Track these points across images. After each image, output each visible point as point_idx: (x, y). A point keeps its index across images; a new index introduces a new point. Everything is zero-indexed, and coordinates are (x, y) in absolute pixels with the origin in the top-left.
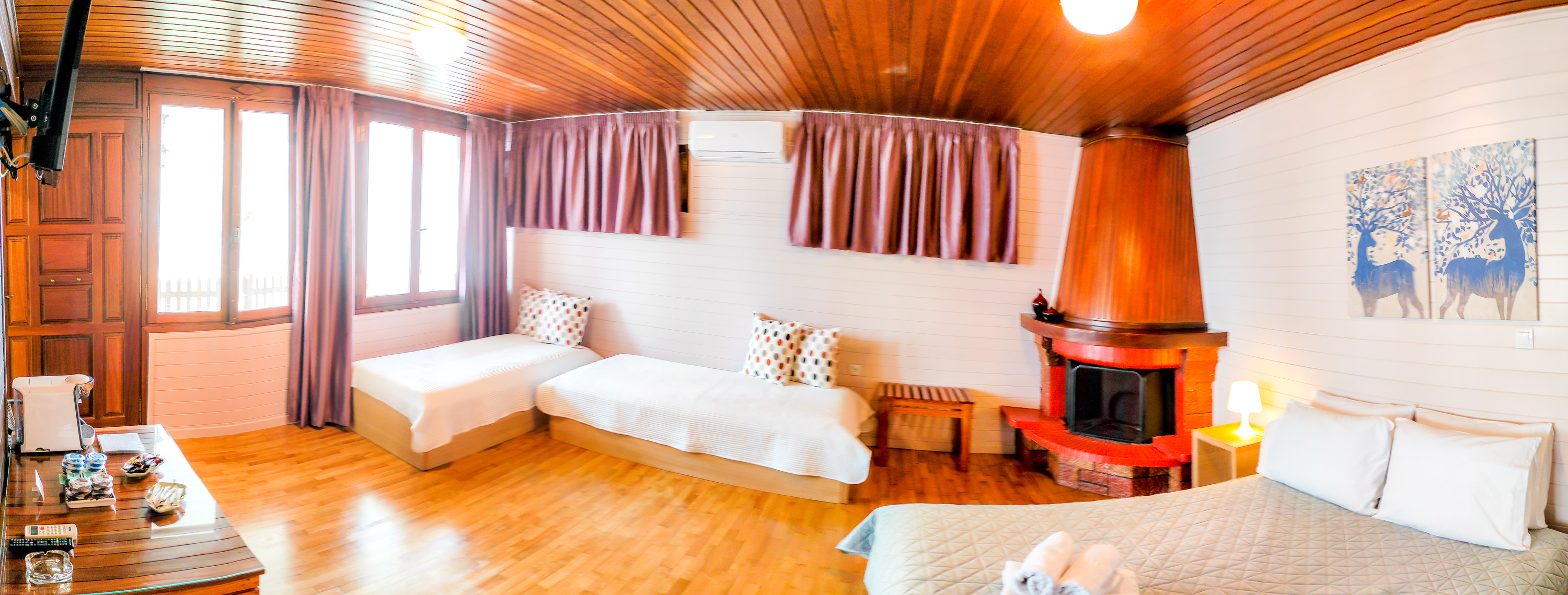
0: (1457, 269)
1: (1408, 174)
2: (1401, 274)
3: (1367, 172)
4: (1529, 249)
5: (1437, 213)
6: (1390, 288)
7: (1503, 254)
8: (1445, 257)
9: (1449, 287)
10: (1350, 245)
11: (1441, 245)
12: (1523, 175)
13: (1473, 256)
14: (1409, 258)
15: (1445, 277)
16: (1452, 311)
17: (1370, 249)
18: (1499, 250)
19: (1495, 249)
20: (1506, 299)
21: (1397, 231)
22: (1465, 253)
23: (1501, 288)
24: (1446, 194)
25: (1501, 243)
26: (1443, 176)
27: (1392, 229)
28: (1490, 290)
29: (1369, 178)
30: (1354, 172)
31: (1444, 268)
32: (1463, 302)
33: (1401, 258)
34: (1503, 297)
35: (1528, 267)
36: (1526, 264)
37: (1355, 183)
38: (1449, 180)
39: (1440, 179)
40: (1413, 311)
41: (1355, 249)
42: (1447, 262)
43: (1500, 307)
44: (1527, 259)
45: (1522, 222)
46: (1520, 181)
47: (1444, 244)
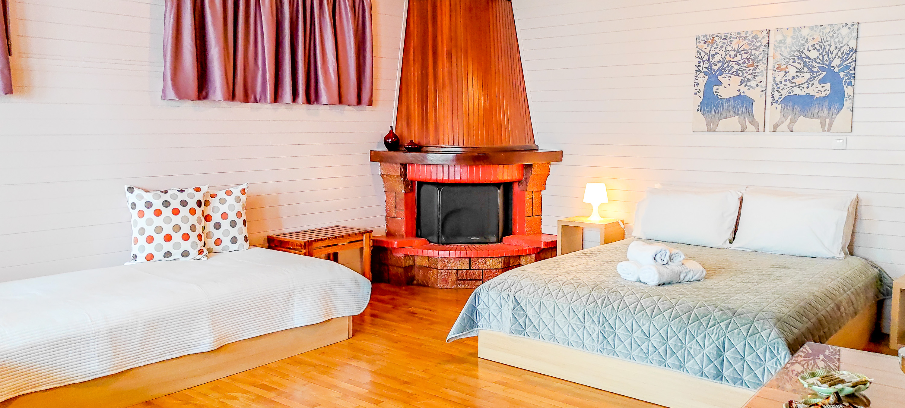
0: (791, 102)
1: (754, 40)
2: (742, 104)
3: (717, 36)
4: (848, 90)
5: (776, 66)
6: (732, 113)
7: (828, 93)
8: (780, 94)
9: (783, 112)
10: (698, 85)
11: (778, 86)
12: (848, 45)
13: (804, 94)
14: (748, 94)
15: (779, 107)
16: (784, 126)
17: (715, 87)
18: (825, 91)
19: (822, 89)
20: (827, 120)
21: (742, 76)
22: (797, 91)
23: (824, 113)
24: (786, 54)
25: (828, 86)
26: (784, 43)
27: (737, 75)
28: (815, 115)
29: (718, 40)
30: (706, 35)
31: (779, 101)
32: (793, 122)
33: (742, 94)
34: (826, 119)
35: (846, 100)
36: (845, 99)
37: (705, 43)
38: (790, 46)
39: (781, 45)
40: (750, 127)
41: (701, 87)
42: (783, 97)
43: (823, 125)
44: (846, 96)
45: (845, 74)
46: (846, 49)
47: (782, 86)
